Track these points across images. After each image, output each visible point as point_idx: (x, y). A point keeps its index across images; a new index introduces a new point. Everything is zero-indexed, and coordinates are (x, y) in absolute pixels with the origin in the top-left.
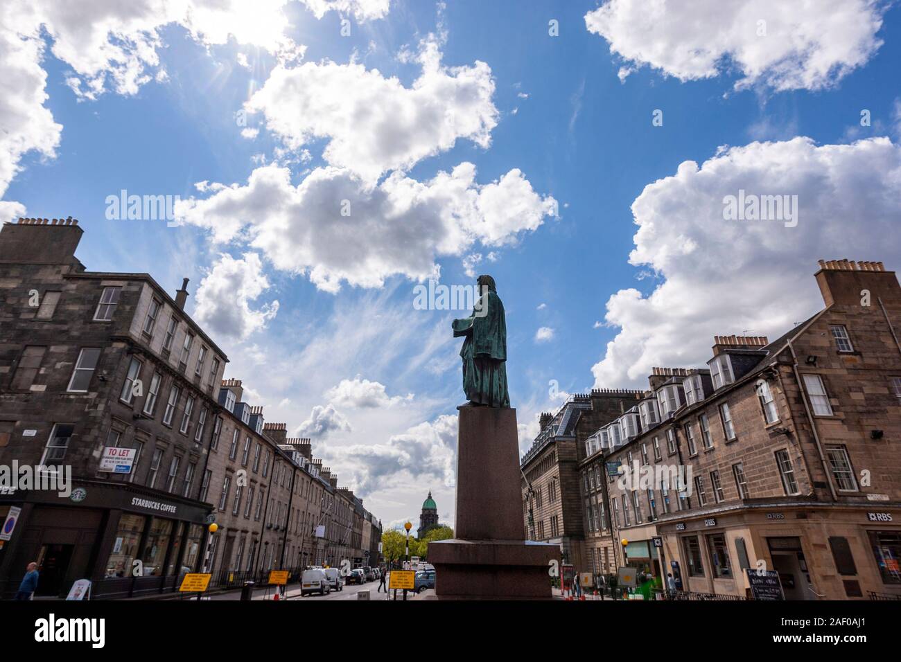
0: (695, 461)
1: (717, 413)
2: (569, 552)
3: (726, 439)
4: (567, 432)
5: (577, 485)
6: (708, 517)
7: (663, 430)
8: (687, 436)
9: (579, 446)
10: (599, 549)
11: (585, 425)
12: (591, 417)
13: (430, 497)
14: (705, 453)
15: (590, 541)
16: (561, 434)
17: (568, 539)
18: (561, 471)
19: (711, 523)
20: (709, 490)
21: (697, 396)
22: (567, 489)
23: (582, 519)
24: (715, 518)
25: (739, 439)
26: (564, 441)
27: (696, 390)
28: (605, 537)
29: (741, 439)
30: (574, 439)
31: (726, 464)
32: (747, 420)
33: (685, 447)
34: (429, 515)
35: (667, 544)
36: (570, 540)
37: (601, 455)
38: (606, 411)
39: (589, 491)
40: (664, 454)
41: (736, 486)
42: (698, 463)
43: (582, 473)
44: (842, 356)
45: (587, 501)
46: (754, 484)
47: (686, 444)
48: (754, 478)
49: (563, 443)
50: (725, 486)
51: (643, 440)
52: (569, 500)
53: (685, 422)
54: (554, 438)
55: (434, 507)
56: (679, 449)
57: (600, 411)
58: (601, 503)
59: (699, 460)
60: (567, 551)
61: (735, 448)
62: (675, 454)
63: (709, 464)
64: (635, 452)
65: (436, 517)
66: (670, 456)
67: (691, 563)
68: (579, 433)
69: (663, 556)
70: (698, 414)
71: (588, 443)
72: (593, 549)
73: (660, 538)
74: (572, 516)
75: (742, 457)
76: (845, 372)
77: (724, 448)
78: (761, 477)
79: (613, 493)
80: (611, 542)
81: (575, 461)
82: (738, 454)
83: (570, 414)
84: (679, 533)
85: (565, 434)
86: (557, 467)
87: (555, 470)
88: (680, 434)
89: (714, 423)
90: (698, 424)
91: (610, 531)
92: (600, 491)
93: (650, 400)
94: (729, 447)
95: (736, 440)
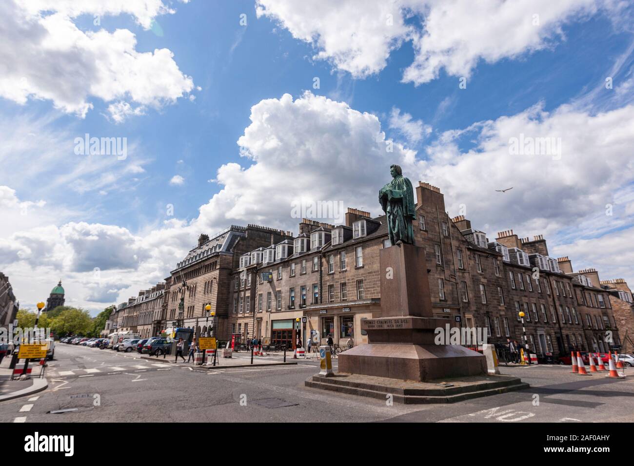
0: (331, 276)
1: (353, 252)
2: (217, 326)
3: (356, 266)
4: (228, 250)
5: (229, 285)
6: (345, 307)
7: (311, 257)
8: (328, 262)
9: (235, 260)
10: (240, 325)
11: (241, 246)
12: (245, 242)
13: (60, 285)
14: (340, 272)
15: (233, 319)
16: (224, 251)
17: (217, 318)
18: (220, 274)
19: (347, 310)
20: (338, 292)
21: (339, 240)
22: (222, 286)
23: (228, 306)
24: (350, 307)
25: (365, 267)
26: (225, 255)
27: (340, 236)
28: (248, 317)
29: (366, 267)
30: (232, 255)
31: (352, 279)
32: (373, 257)
33: (325, 268)
34: (56, 299)
35: (309, 321)
36: (219, 318)
37: (255, 267)
38: (254, 239)
39: (239, 288)
40: (309, 270)
41: (356, 292)
42: (333, 277)
43: (235, 277)
44: (421, 232)
45: (236, 295)
46: (369, 291)
47: (327, 266)
48: (369, 288)
49: (224, 256)
50: (349, 291)
51: (293, 261)
52: (222, 294)
53: (329, 254)
54: (218, 253)
55: (62, 293)
56: (321, 268)
57: (251, 239)
58: (248, 297)
59: (335, 276)
60: (215, 325)
61: (361, 271)
62: (317, 271)
63: (341, 278)
64: (285, 267)
65: (64, 300)
66: (313, 272)
67: (325, 331)
68: (235, 251)
69: (305, 328)
70: (339, 251)
71: (242, 259)
72: (234, 325)
73: (306, 318)
74: (222, 304)
75: (364, 277)
76: (421, 240)
77: (353, 271)
78: (373, 287)
79: (260, 291)
80: (253, 320)
81: (230, 269)
82: (362, 274)
83: (231, 237)
84: (320, 316)
85: (226, 250)
86: (218, 272)
87: (216, 273)
88: (324, 260)
89: (350, 257)
90: (339, 256)
91: (252, 313)
92: (249, 289)
93: (302, 238)
94: (357, 270)
95: (363, 267)
